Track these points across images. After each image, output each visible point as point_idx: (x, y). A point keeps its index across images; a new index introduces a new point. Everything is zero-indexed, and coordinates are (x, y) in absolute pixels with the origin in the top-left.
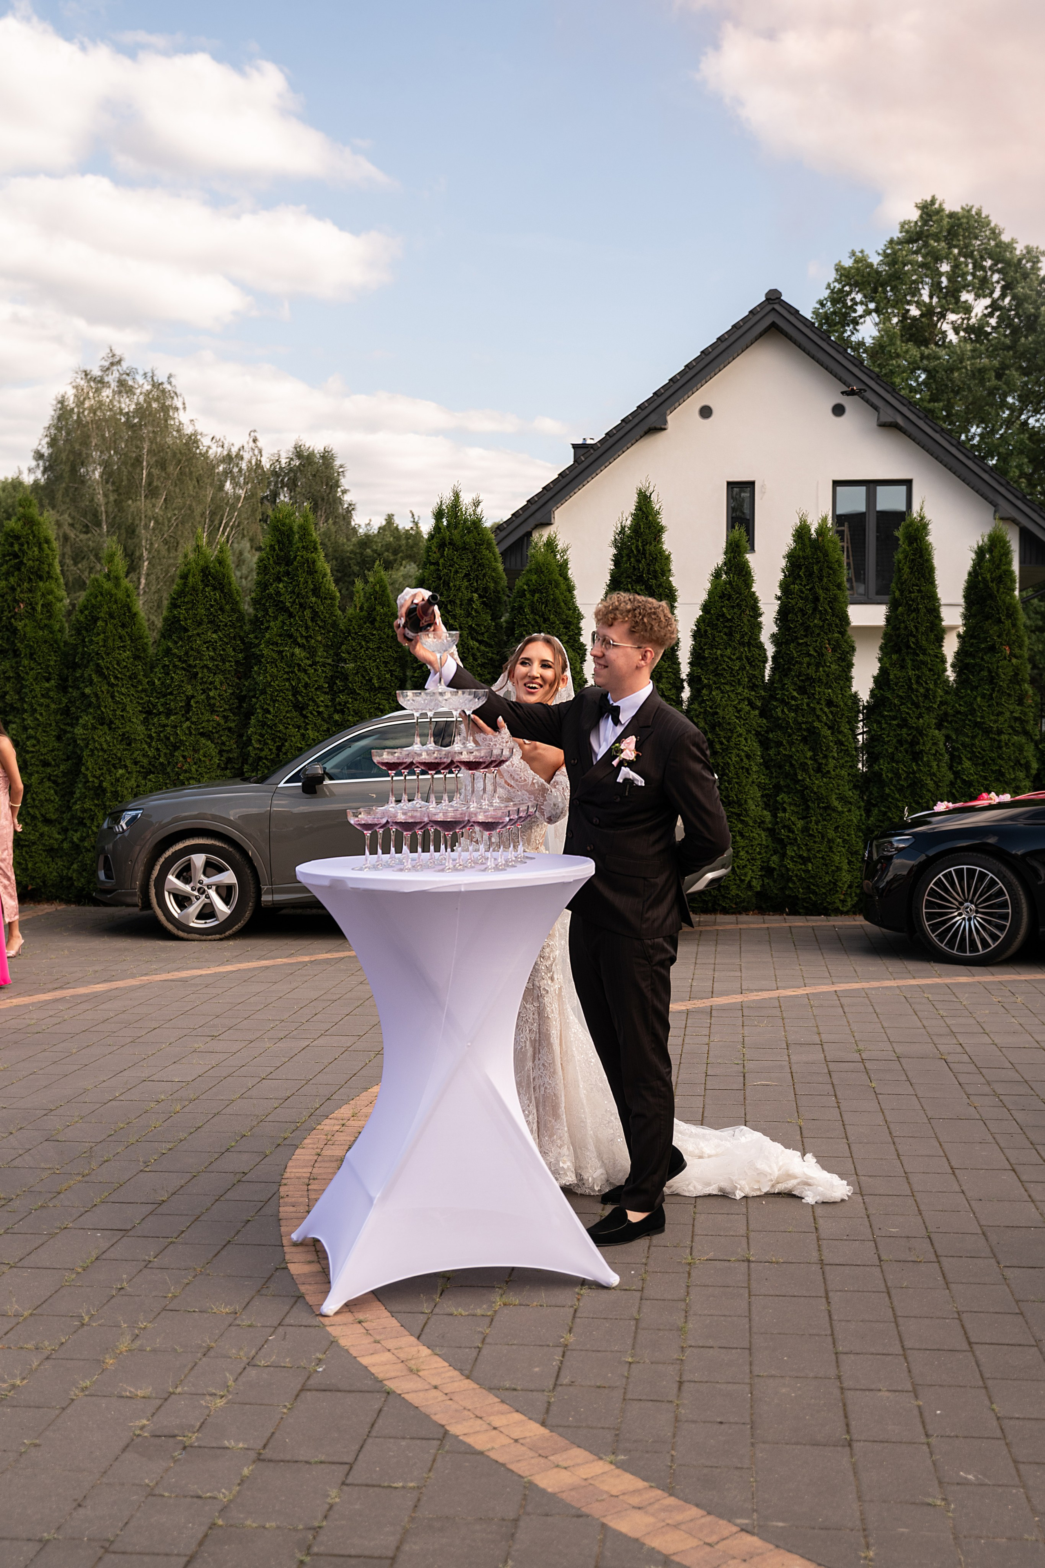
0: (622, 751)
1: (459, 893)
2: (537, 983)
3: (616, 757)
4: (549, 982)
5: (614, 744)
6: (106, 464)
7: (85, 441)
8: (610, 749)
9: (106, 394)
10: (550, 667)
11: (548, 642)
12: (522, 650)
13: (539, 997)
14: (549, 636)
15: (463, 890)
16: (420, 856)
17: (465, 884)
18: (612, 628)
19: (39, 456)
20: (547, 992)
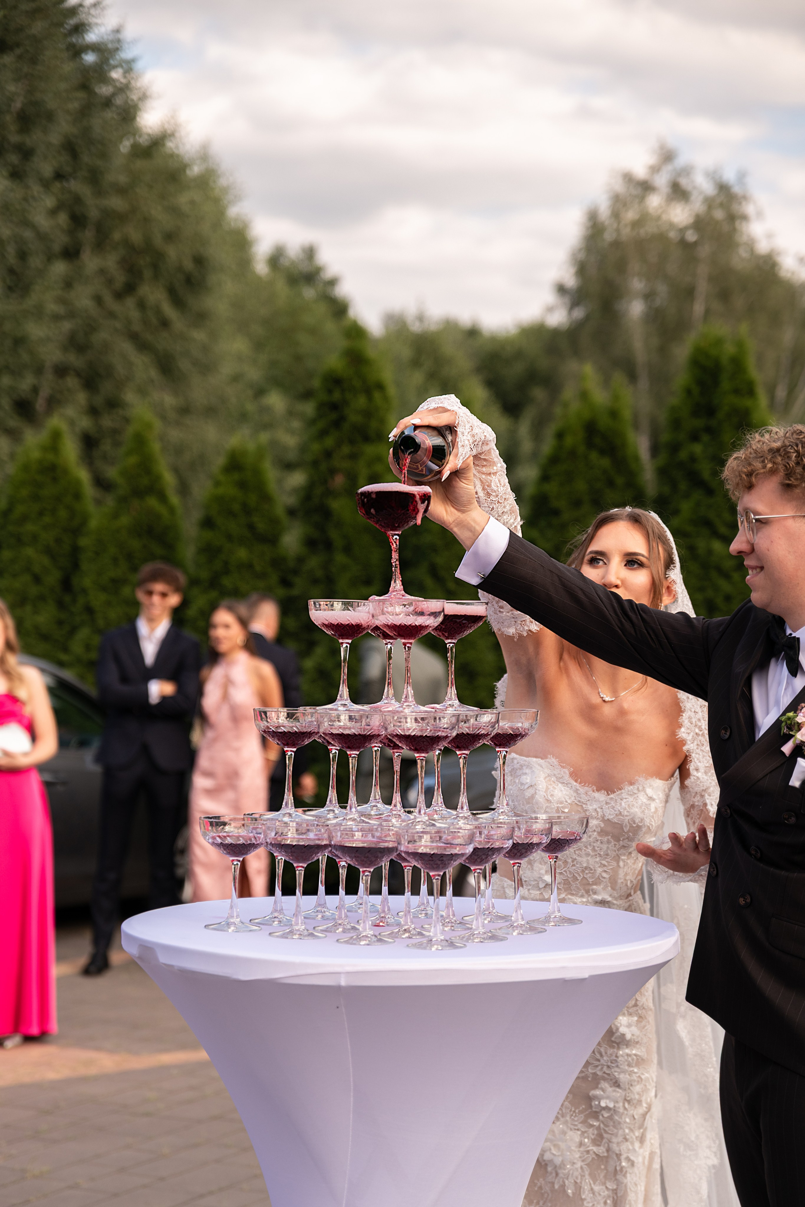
0: (799, 727)
1: (338, 989)
2: (615, 1147)
3: (789, 737)
4: (637, 1145)
5: (784, 714)
6: (649, 296)
7: (621, 267)
8: (778, 723)
9: (654, 202)
10: (641, 565)
11: (636, 520)
12: (591, 539)
13: (616, 1174)
14: (638, 511)
15: (343, 983)
16: (385, 902)
17: (348, 973)
18: (753, 491)
19: (561, 289)
20: (633, 1164)
